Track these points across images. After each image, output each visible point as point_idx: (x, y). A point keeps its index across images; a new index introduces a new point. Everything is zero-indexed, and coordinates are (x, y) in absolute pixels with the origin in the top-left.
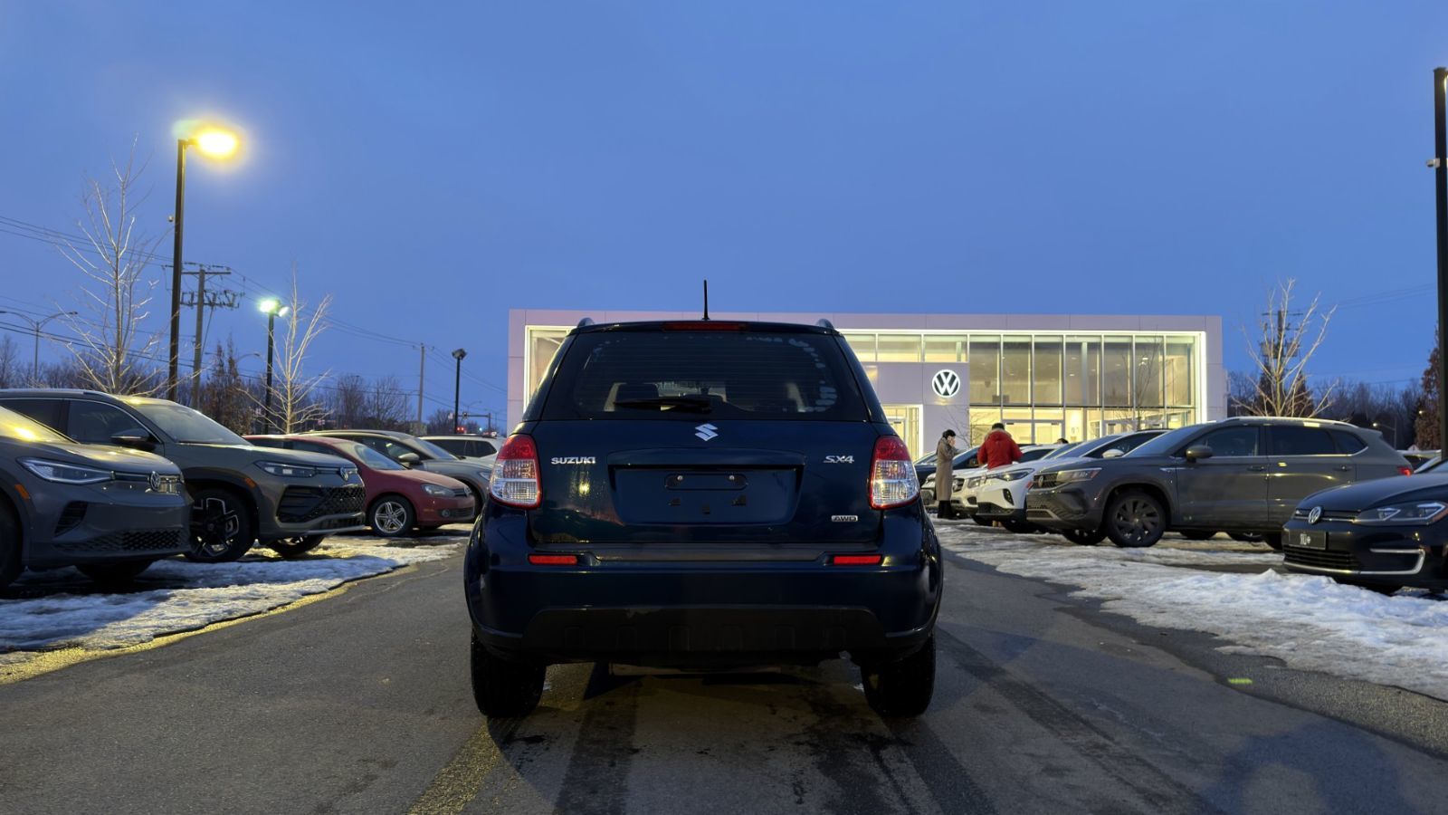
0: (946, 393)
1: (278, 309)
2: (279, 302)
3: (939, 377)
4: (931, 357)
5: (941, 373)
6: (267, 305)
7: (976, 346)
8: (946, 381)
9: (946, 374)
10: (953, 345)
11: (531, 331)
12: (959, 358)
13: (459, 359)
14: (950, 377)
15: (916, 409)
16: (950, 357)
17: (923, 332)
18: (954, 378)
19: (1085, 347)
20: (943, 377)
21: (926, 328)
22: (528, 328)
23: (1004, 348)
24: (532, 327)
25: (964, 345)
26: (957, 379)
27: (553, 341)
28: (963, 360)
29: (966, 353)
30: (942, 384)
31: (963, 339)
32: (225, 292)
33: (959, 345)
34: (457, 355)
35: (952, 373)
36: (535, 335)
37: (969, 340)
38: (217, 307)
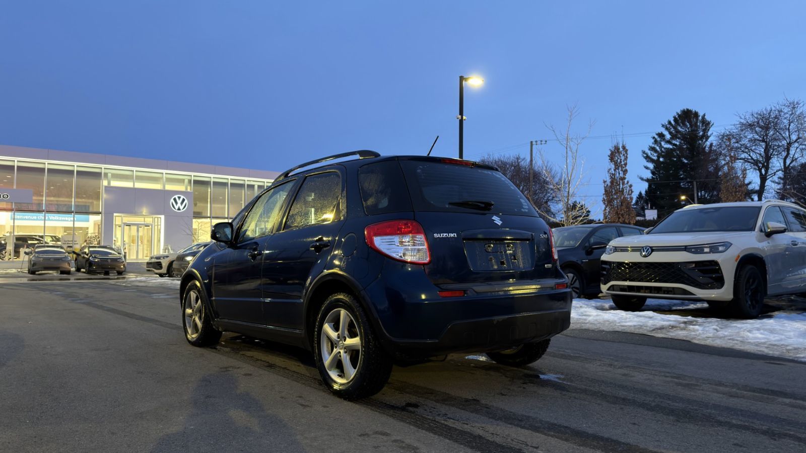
0: (179, 209)
3: (175, 199)
4: (169, 187)
5: (176, 197)
7: (197, 182)
8: (179, 202)
9: (179, 198)
10: (183, 181)
12: (186, 189)
14: (181, 199)
15: (160, 218)
16: (181, 188)
17: (164, 171)
18: (184, 200)
19: (256, 187)
20: (177, 199)
21: (167, 169)
23: (213, 185)
25: (190, 181)
26: (186, 201)
28: (189, 190)
29: (190, 186)
30: (176, 203)
31: (189, 178)
33: (186, 181)
35: (182, 197)
37: (193, 178)
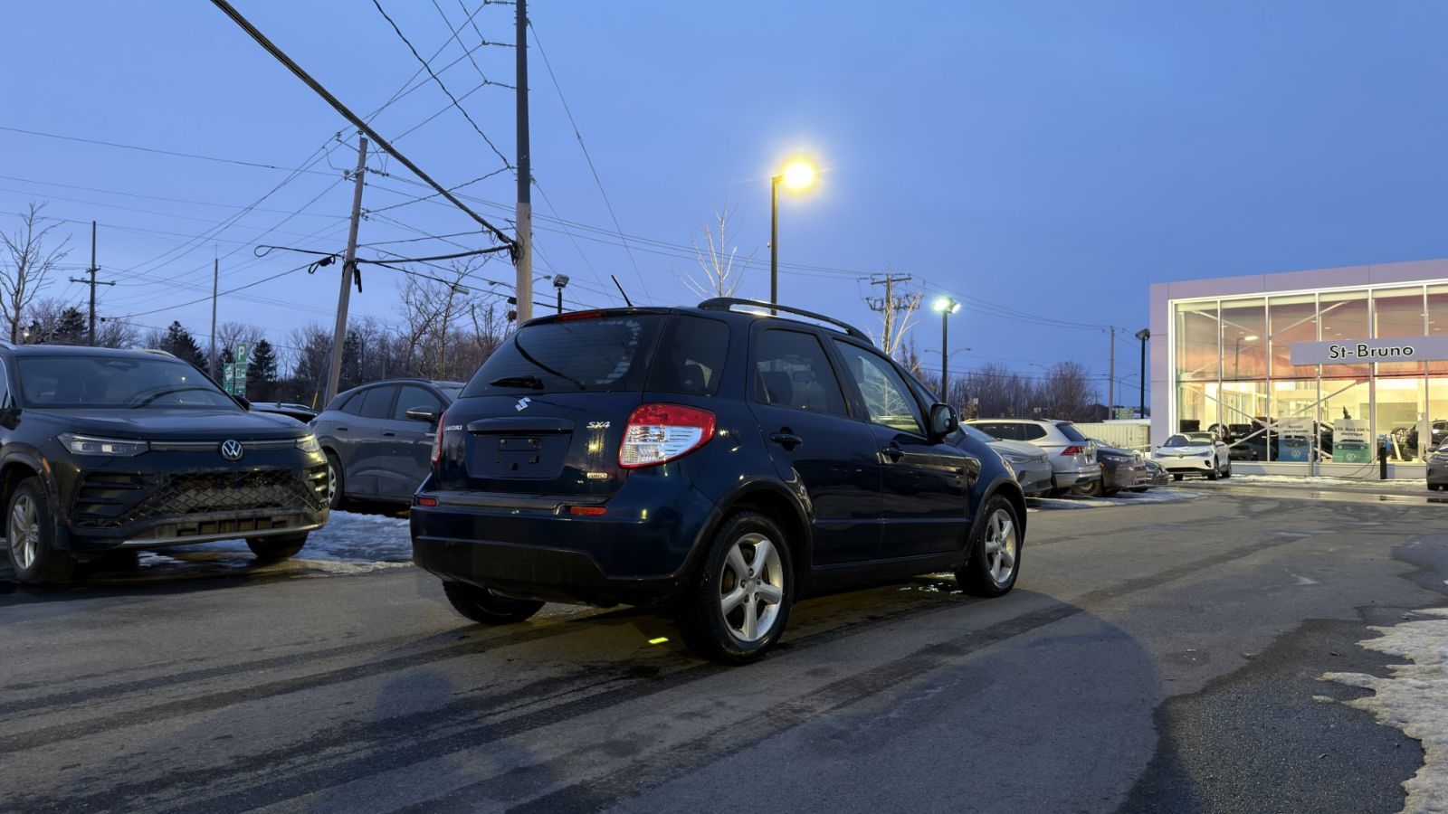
1: (951, 307)
2: (951, 299)
6: (940, 304)
11: (1176, 305)
13: (1144, 340)
22: (1171, 304)
24: (1176, 301)
27: (1201, 313)
32: (907, 296)
34: (1142, 336)
36: (1181, 309)
38: (902, 310)
